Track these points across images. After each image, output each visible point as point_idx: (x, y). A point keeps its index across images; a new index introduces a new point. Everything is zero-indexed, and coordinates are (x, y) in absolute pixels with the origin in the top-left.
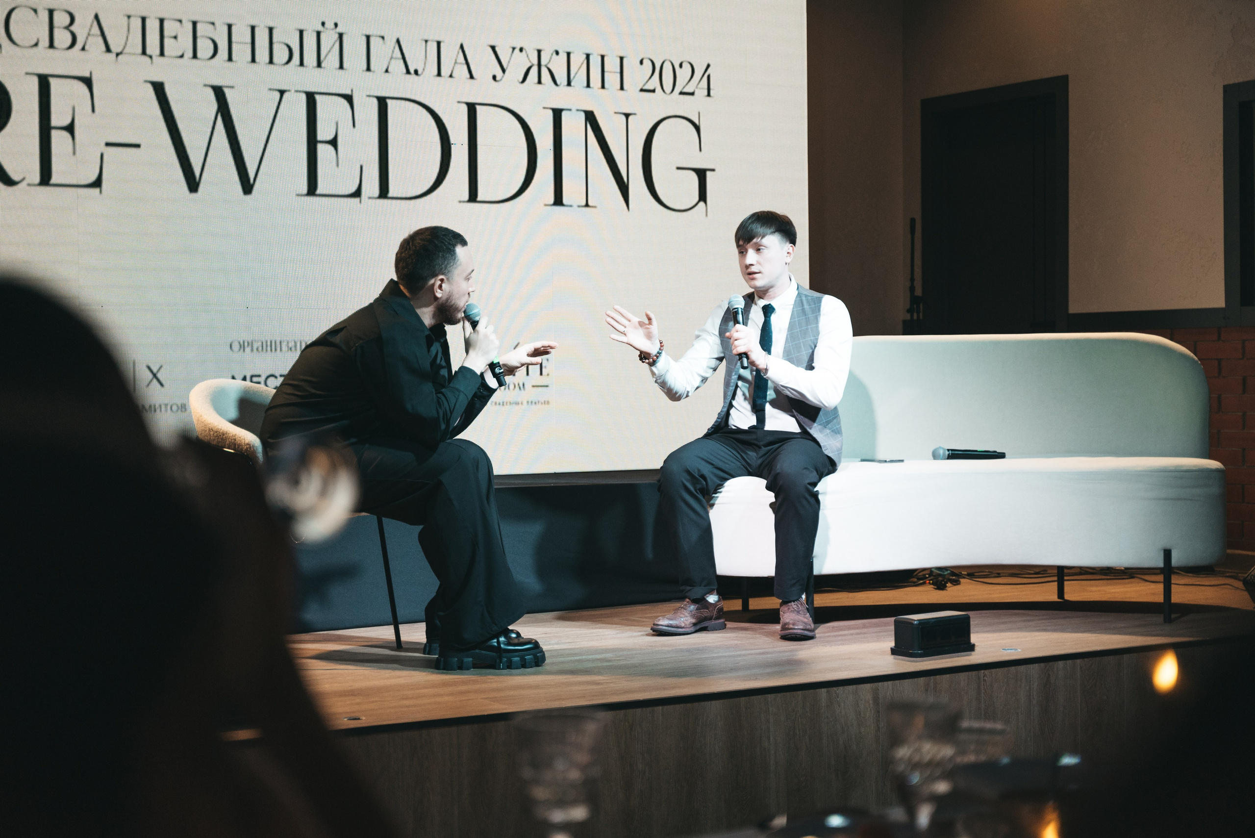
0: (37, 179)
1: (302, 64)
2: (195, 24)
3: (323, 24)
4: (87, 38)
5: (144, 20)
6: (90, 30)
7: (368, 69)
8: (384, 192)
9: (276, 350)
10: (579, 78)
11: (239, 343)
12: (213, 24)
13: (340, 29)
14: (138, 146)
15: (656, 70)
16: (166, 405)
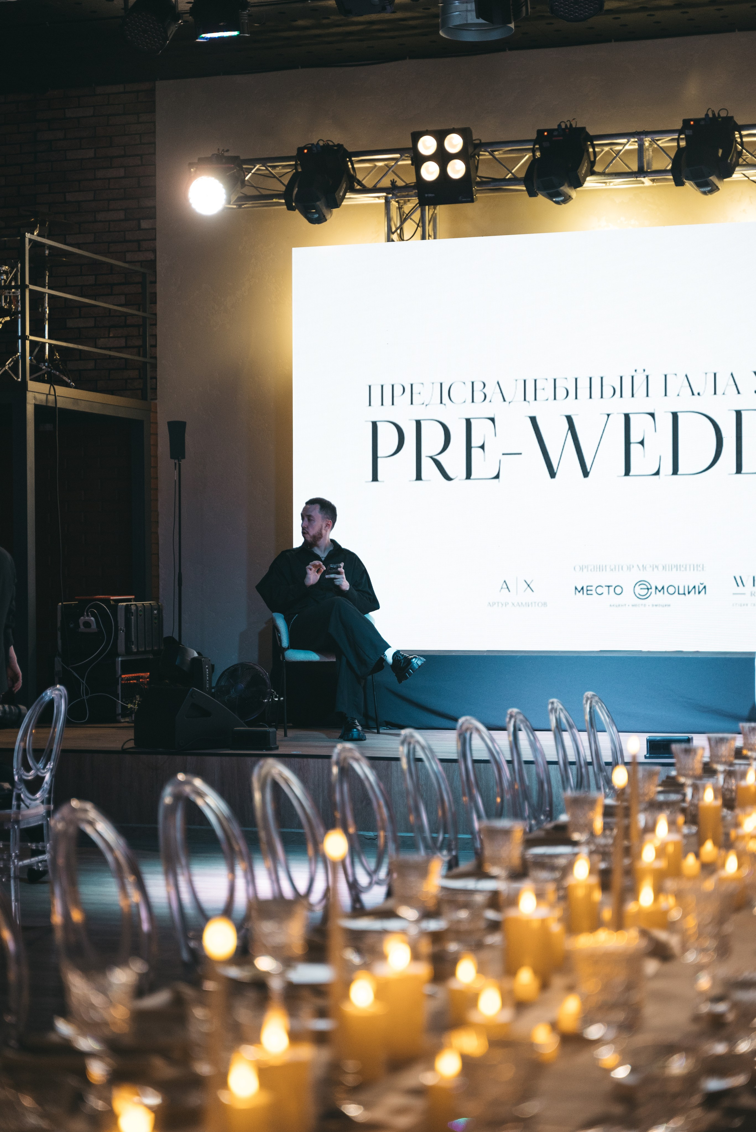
0: (465, 476)
1: (622, 396)
2: (555, 380)
3: (636, 371)
4: (492, 395)
5: (525, 381)
6: (494, 390)
7: (666, 395)
8: (676, 471)
9: (603, 570)
11: (580, 566)
12: (566, 379)
13: (646, 373)
14: (520, 454)
16: (535, 603)
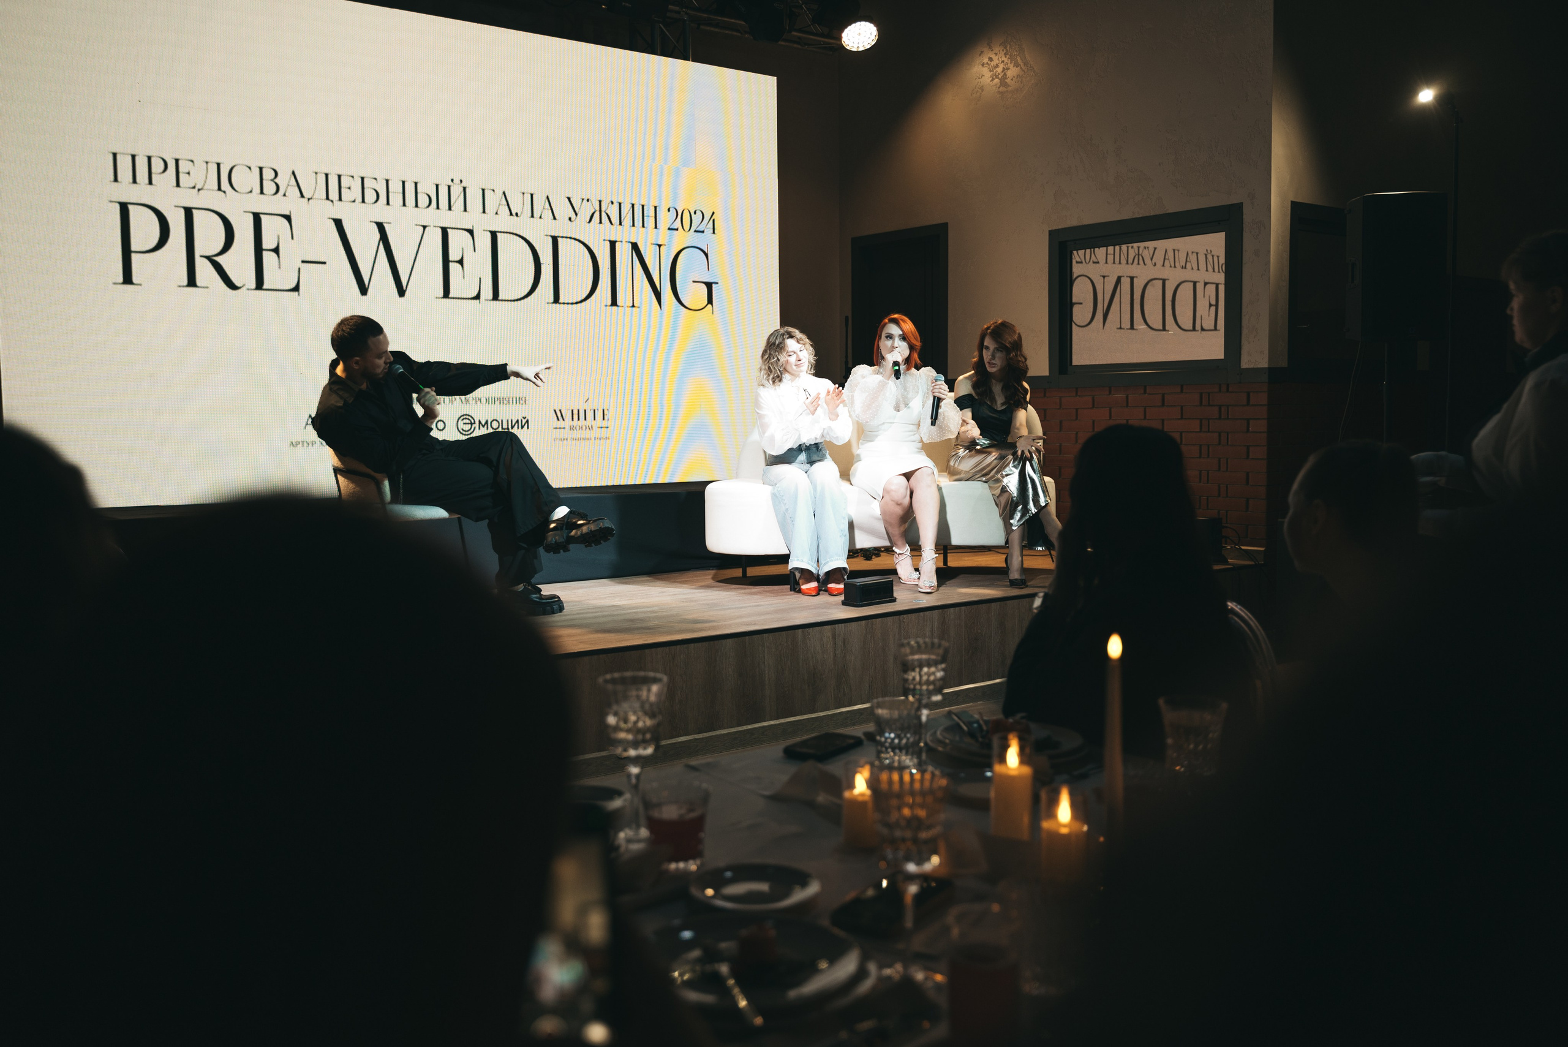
0: (254, 286)
1: (438, 208)
2: (363, 179)
3: (452, 180)
4: (287, 188)
5: (327, 175)
6: (289, 182)
7: (484, 212)
8: (496, 296)
10: (627, 221)
12: (376, 179)
13: (464, 184)
14: (324, 263)
15: (679, 215)
